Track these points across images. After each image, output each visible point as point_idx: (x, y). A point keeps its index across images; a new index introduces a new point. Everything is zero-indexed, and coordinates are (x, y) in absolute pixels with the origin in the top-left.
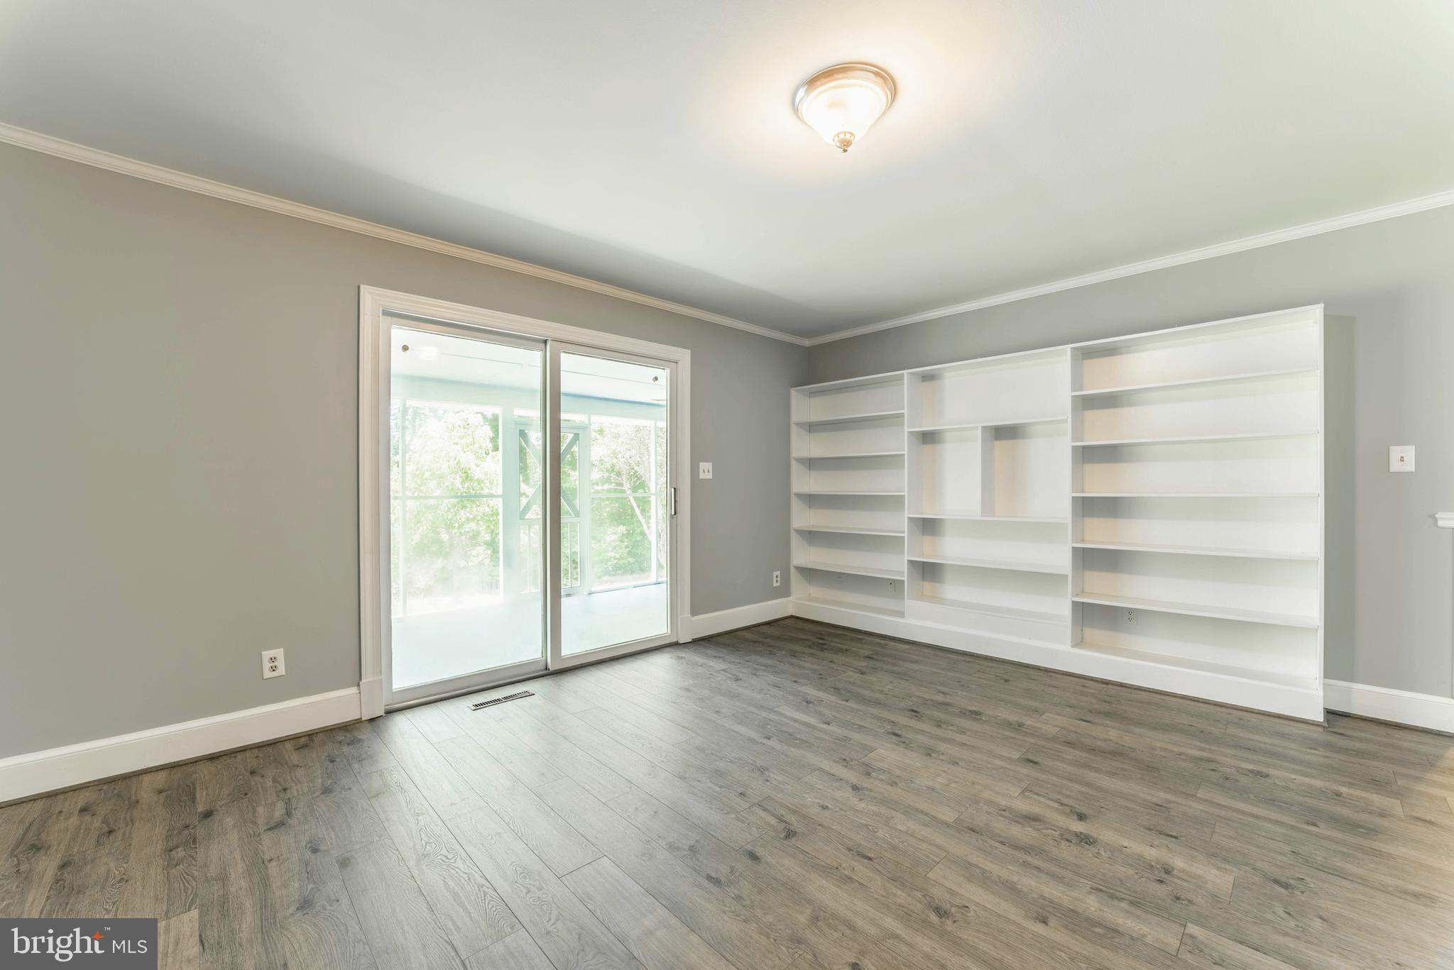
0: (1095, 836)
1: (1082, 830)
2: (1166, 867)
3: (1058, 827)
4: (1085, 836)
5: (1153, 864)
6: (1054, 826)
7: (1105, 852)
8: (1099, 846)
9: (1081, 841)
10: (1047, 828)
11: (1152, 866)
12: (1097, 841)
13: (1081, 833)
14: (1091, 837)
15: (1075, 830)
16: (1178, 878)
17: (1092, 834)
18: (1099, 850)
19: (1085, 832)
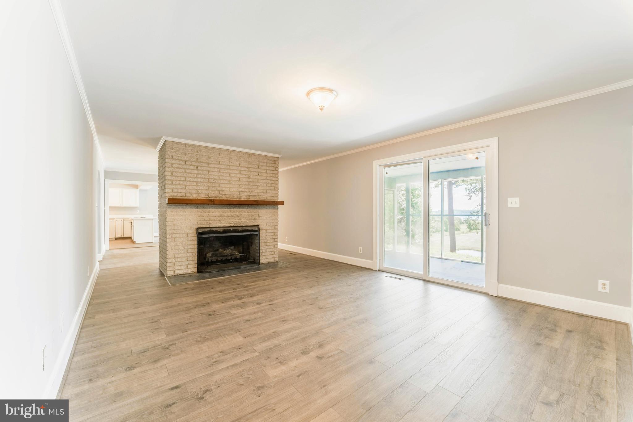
0: (127, 372)
1: (134, 370)
2: (92, 381)
3: (144, 365)
4: (131, 369)
5: (98, 379)
6: (147, 364)
7: (119, 370)
8: (123, 370)
9: (131, 366)
10: (147, 362)
11: (98, 378)
12: (125, 371)
13: (134, 369)
14: (128, 371)
15: (137, 369)
16: (85, 381)
17: (129, 372)
18: (122, 369)
19: (133, 371)
